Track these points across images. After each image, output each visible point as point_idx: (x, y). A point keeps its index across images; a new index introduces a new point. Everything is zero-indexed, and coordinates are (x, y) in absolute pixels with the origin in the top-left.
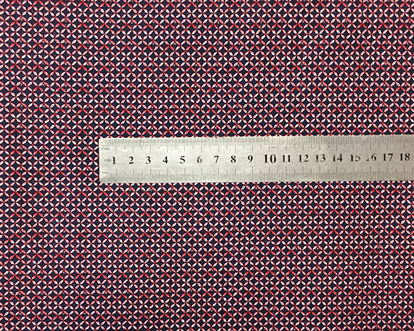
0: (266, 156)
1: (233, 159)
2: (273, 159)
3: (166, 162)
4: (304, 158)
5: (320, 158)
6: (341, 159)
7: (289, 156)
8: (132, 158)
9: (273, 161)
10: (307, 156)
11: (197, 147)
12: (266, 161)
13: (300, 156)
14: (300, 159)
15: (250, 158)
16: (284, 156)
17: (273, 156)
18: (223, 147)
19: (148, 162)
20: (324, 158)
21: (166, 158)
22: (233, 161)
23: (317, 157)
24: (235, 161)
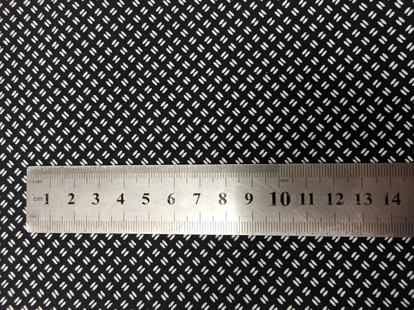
0: (274, 194)
1: (223, 198)
2: (285, 200)
3: (122, 201)
4: (335, 199)
5: (364, 199)
6: (398, 202)
7: (311, 195)
8: (72, 195)
9: (285, 203)
10: (341, 196)
11: (168, 179)
12: (274, 203)
13: (330, 195)
14: (330, 199)
15: (249, 198)
16: (303, 195)
17: (285, 195)
18: (206, 180)
19: (96, 201)
20: (369, 199)
21: (122, 195)
22: (223, 202)
23: (358, 196)
24: (225, 201)
